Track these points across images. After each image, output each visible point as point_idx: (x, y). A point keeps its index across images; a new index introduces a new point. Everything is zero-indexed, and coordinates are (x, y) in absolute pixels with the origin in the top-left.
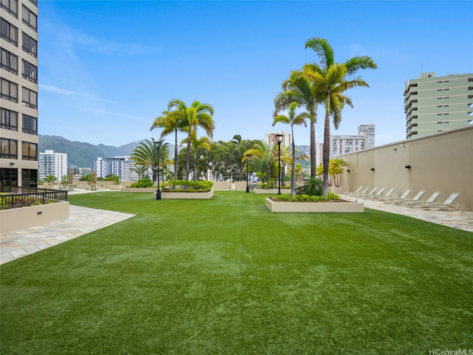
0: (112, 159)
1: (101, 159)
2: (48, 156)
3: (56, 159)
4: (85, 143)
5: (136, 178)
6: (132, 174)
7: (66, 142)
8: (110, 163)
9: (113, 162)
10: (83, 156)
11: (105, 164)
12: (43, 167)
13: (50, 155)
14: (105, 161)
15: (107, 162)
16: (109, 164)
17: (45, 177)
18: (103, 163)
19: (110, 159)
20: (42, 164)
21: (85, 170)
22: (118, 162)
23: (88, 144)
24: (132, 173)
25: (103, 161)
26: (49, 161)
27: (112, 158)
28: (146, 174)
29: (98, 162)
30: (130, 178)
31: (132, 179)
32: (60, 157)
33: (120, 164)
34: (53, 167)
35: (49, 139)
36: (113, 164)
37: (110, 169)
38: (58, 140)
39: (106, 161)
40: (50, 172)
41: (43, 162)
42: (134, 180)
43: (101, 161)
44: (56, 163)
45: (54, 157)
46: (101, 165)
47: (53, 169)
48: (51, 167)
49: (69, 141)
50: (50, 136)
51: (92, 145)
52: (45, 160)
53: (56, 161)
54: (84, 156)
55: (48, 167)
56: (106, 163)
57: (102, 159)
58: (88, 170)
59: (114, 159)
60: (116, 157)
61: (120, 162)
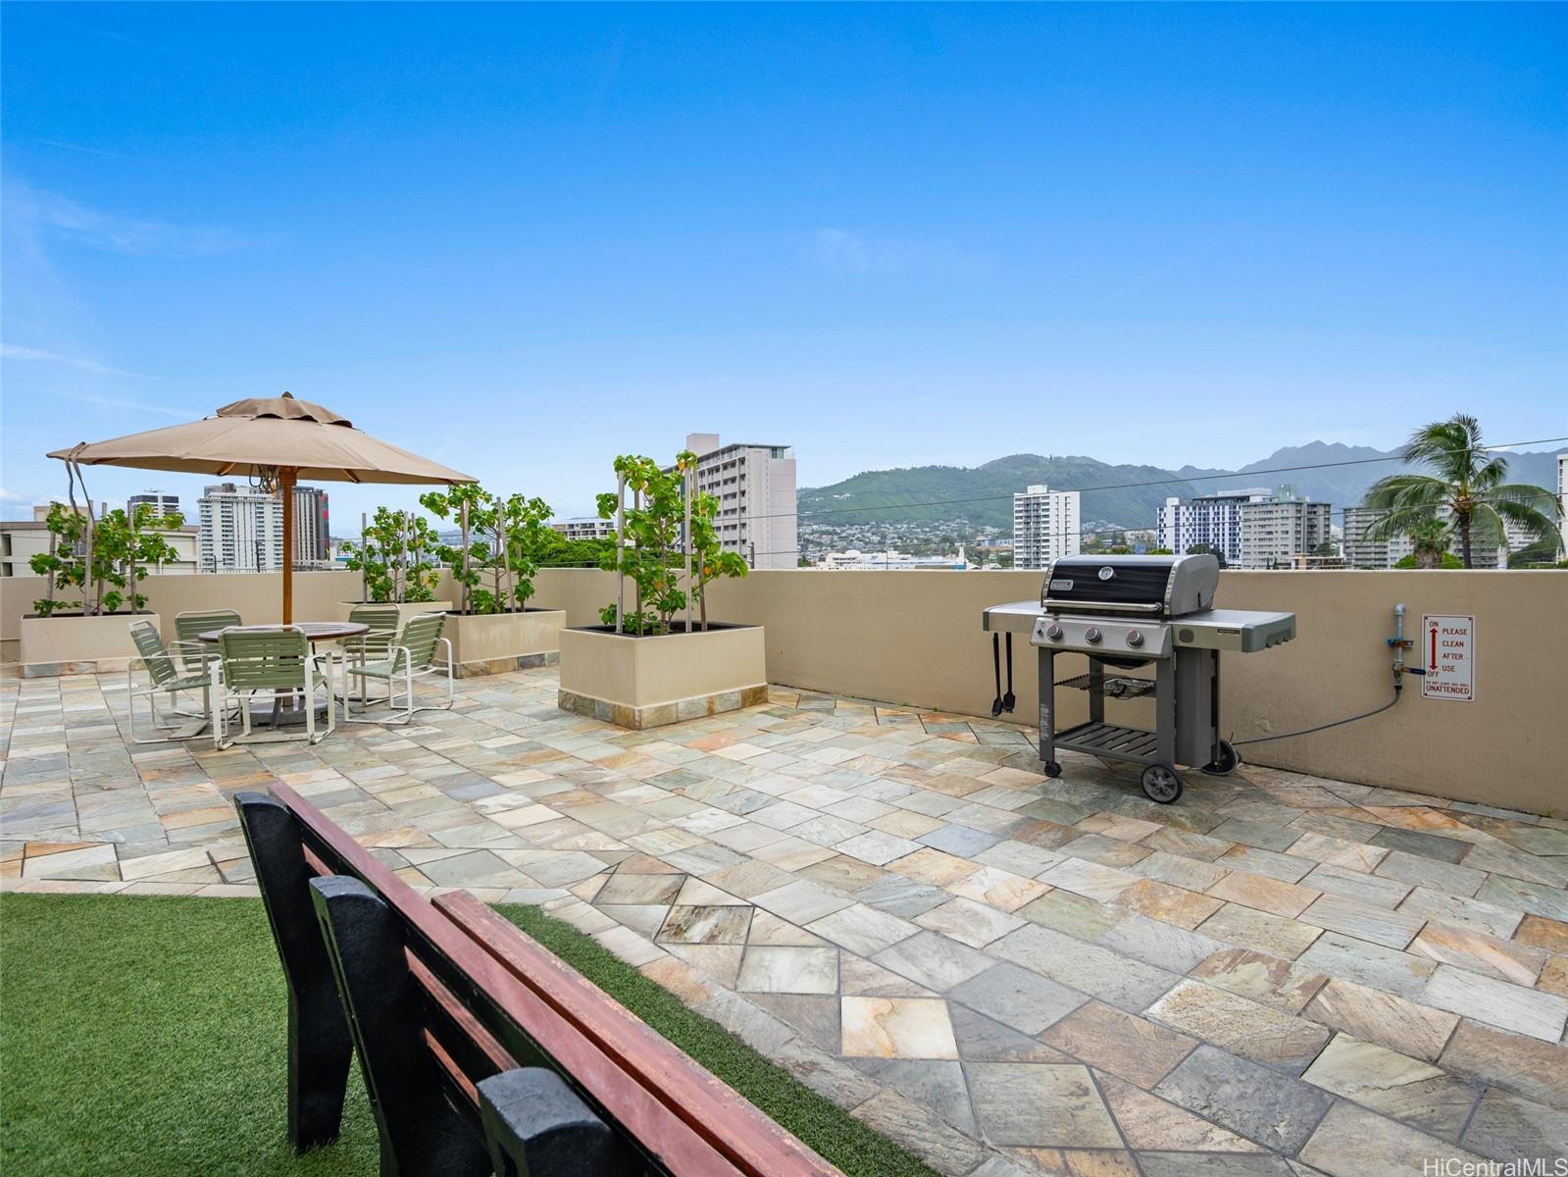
0: (1208, 500)
1: (1176, 501)
2: (1033, 502)
3: (1052, 507)
4: (1145, 468)
5: (1286, 553)
6: (1271, 543)
7: (1099, 470)
8: (1203, 511)
9: (1211, 508)
10: (1139, 500)
11: (1187, 515)
12: (1020, 529)
13: (1038, 498)
14: (1188, 509)
15: (1194, 509)
16: (1200, 514)
17: (1025, 556)
18: (1181, 514)
19: (1202, 500)
20: (1019, 523)
21: (1142, 537)
22: (1227, 508)
23: (1151, 470)
24: (1271, 539)
25: (1183, 509)
26: (1036, 513)
27: (1208, 496)
28: (1322, 541)
29: (1170, 511)
30: (1266, 556)
31: (1270, 557)
32: (1062, 502)
33: (1234, 513)
34: (1045, 528)
35: (1061, 464)
36: (1212, 515)
37: (1204, 530)
38: (1079, 466)
39: (1191, 508)
40: (1039, 541)
41: (1021, 518)
42: (1279, 561)
43: (1177, 508)
44: (1052, 519)
45: (1048, 504)
46: (1177, 519)
47: (1045, 535)
48: (1039, 528)
49: (1107, 466)
50: (1065, 457)
51: (1163, 472)
52: (1027, 511)
53: (1052, 513)
54: (1143, 500)
55: (1033, 530)
56: (1191, 514)
57: (1180, 501)
58: (1150, 536)
59: (1216, 500)
60: (1220, 494)
61: (1235, 507)
